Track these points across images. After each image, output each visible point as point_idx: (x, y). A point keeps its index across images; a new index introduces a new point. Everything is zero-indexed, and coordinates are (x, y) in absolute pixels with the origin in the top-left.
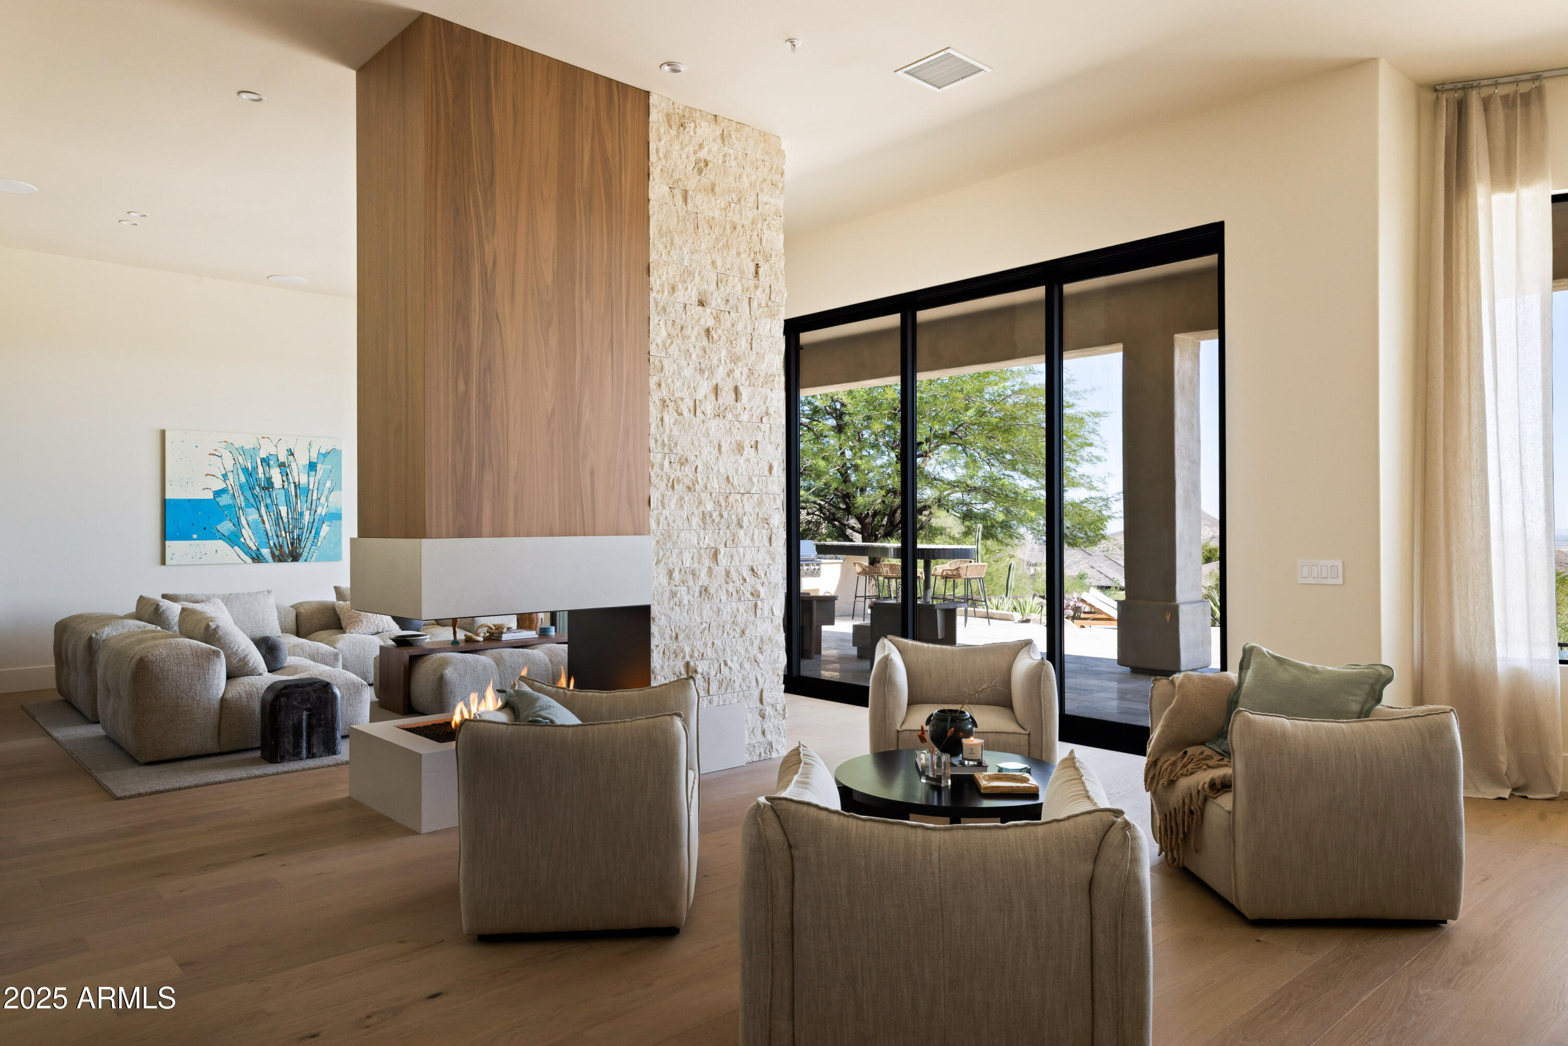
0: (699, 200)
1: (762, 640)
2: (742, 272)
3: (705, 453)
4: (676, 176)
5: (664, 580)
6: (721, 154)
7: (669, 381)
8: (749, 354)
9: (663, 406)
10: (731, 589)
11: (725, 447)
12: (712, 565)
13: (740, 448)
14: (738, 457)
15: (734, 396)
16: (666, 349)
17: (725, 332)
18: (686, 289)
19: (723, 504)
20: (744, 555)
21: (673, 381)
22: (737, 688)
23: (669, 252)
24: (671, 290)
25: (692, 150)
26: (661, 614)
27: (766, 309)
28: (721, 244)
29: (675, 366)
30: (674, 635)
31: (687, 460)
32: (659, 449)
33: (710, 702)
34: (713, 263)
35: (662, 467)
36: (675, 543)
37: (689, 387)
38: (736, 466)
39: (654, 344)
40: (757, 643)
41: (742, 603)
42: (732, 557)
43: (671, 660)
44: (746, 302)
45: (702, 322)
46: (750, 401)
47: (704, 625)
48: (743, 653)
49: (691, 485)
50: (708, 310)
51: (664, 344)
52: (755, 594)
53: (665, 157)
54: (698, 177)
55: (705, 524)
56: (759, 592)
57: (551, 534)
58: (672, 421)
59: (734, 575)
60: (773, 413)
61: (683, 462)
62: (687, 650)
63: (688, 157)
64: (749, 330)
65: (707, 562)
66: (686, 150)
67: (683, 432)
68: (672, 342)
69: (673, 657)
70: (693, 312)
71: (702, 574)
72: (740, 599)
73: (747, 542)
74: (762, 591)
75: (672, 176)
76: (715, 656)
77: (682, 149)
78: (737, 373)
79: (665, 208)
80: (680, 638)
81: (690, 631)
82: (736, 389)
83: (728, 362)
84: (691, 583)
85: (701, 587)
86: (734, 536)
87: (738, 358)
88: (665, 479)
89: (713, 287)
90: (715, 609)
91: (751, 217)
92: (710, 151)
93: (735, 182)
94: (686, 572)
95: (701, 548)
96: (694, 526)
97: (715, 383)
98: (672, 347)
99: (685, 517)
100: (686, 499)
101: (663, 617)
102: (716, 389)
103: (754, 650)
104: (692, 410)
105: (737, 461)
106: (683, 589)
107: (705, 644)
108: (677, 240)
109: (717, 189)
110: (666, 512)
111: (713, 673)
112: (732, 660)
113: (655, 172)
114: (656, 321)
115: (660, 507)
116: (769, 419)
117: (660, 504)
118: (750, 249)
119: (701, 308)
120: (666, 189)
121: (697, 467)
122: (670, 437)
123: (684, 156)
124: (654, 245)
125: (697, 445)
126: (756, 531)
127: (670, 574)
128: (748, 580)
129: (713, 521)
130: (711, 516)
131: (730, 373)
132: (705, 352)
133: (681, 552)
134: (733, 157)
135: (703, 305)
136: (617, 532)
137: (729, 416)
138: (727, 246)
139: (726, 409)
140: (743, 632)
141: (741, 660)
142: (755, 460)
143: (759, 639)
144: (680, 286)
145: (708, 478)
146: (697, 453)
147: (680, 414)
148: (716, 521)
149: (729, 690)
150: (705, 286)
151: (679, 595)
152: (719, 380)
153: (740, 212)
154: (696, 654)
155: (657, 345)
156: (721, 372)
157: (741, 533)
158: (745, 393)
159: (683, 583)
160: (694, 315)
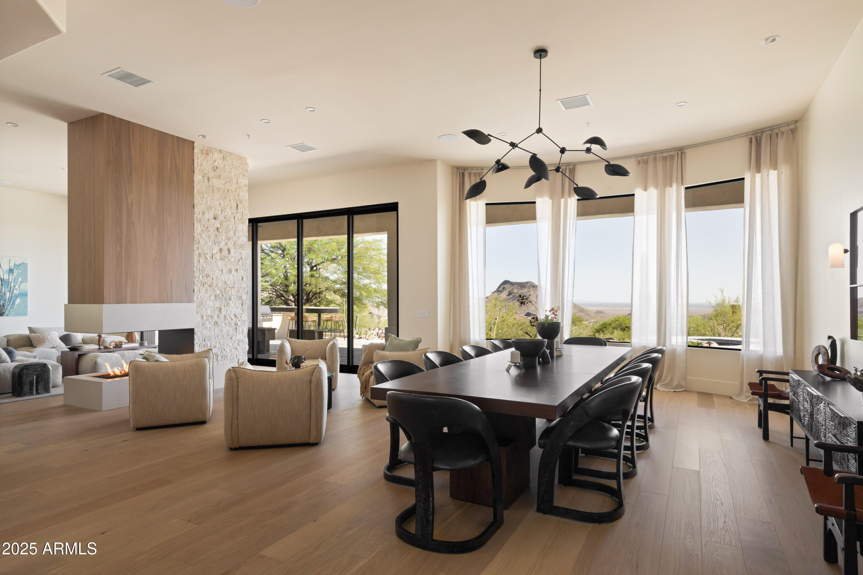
0: (214, 181)
1: (239, 341)
2: (231, 207)
3: (216, 273)
4: (205, 172)
5: (200, 319)
6: (223, 164)
7: (202, 246)
8: (234, 237)
9: (200, 256)
10: (226, 322)
11: (224, 271)
12: (219, 314)
13: (230, 271)
14: (230, 274)
15: (228, 252)
16: (201, 235)
17: (225, 229)
18: (209, 213)
19: (224, 291)
20: (232, 310)
21: (203, 247)
22: (229, 358)
23: (202, 200)
24: (203, 214)
25: (211, 163)
26: (198, 331)
27: (241, 221)
28: (223, 197)
29: (205, 241)
30: (204, 339)
31: (209, 275)
32: (198, 271)
33: (218, 363)
34: (220, 204)
35: (199, 278)
36: (204, 306)
37: (210, 249)
38: (229, 278)
39: (196, 233)
40: (237, 342)
41: (231, 328)
42: (227, 311)
43: (202, 349)
44: (233, 218)
45: (215, 225)
46: (234, 254)
47: (216, 335)
48: (231, 345)
49: (210, 285)
50: (218, 221)
51: (200, 233)
52: (236, 324)
53: (201, 165)
54: (214, 173)
55: (216, 299)
56: (238, 324)
57: (154, 303)
58: (203, 261)
59: (228, 317)
60: (243, 258)
61: (207, 276)
62: (209, 344)
63: (210, 165)
64: (234, 228)
65: (217, 313)
66: (209, 163)
67: (207, 266)
68: (203, 233)
69: (203, 347)
70: (212, 221)
71: (215, 317)
72: (230, 326)
73: (233, 305)
74: (239, 323)
75: (203, 172)
76: (220, 347)
77: (207, 162)
78: (229, 244)
79: (200, 184)
80: (206, 340)
81: (210, 338)
82: (229, 250)
83: (226, 240)
84: (210, 320)
85: (215, 322)
86: (228, 303)
87: (230, 239)
88: (200, 283)
89: (220, 212)
90: (220, 330)
91: (235, 187)
92: (218, 163)
93: (229, 174)
94: (208, 316)
95: (214, 308)
96: (212, 299)
97: (220, 247)
98: (203, 235)
99: (208, 296)
100: (209, 290)
101: (199, 333)
102: (221, 250)
103: (236, 345)
104: (211, 257)
105: (229, 276)
106: (207, 322)
107: (216, 343)
108: (205, 196)
109: (221, 177)
110: (201, 295)
111: (219, 353)
112: (227, 348)
113: (196, 171)
114: (197, 225)
115: (198, 293)
116: (242, 261)
117: (198, 292)
118: (234, 199)
119: (215, 220)
120: (201, 177)
121: (213, 278)
122: (202, 267)
123: (208, 165)
124: (196, 197)
125: (213, 270)
126: (237, 301)
127: (202, 317)
128: (233, 319)
129: (220, 298)
130: (219, 296)
131: (226, 244)
132: (217, 236)
133: (207, 309)
134: (228, 165)
135: (216, 219)
136: (181, 302)
137: (226, 260)
138: (225, 198)
139: (225, 257)
140: (231, 338)
141: (230, 348)
142: (236, 276)
143: (237, 341)
144: (206, 212)
145: (217, 282)
146: (213, 273)
147: (206, 259)
148: (221, 298)
149: (226, 359)
150: (217, 212)
151: (206, 325)
152: (222, 246)
153: (231, 185)
154: (212, 346)
155: (197, 233)
156: (223, 243)
157: (231, 302)
158: (232, 252)
159: (207, 320)
160: (212, 223)
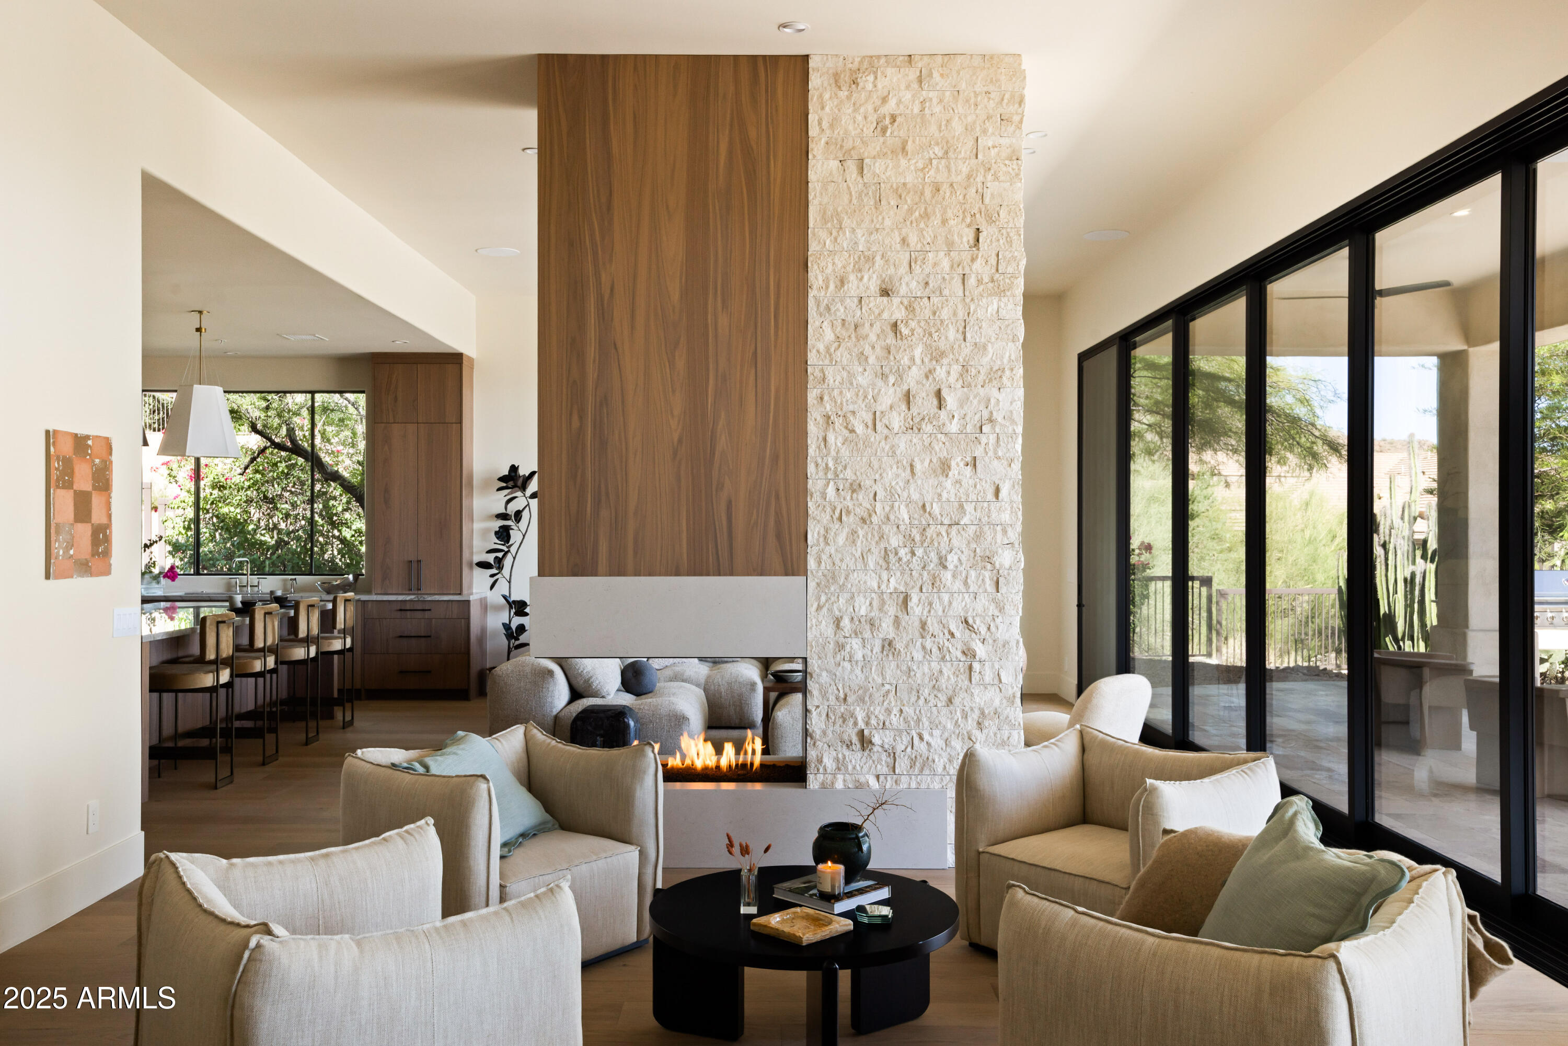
0: (878, 168)
1: (983, 713)
2: (950, 245)
3: (890, 475)
4: (848, 144)
5: (830, 631)
6: (917, 102)
7: (836, 392)
8: (960, 346)
9: (828, 423)
10: (928, 644)
11: (918, 467)
12: (900, 614)
13: (945, 467)
14: (942, 479)
15: (935, 402)
16: (830, 355)
17: (922, 324)
18: (861, 279)
19: (918, 538)
20: (950, 603)
21: (841, 392)
22: (940, 770)
23: (836, 239)
24: (839, 283)
25: (870, 108)
26: (821, 670)
27: (991, 285)
28: (917, 214)
29: (845, 374)
30: (842, 695)
31: (860, 485)
32: (821, 474)
33: (896, 782)
34: (904, 241)
35: (824, 495)
36: (842, 587)
37: (866, 397)
38: (939, 490)
39: (814, 351)
40: (976, 715)
41: (949, 664)
42: (930, 604)
43: (837, 726)
44: (957, 281)
45: (885, 315)
46: (961, 406)
47: (887, 687)
48: (950, 726)
49: (866, 515)
50: (896, 301)
51: (828, 349)
52: (969, 653)
53: (832, 126)
54: (882, 139)
55: (888, 563)
56: (974, 651)
57: (677, 574)
58: (840, 440)
59: (933, 626)
60: (1000, 419)
61: (855, 488)
62: (860, 716)
63: (865, 118)
64: (961, 314)
65: (892, 609)
66: (862, 110)
67: (855, 453)
68: (839, 346)
69: (840, 721)
70: (871, 305)
71: (884, 625)
72: (943, 658)
73: (958, 585)
74: (981, 651)
75: (842, 147)
76: (903, 726)
77: (856, 110)
78: (940, 372)
79: (831, 188)
80: (849, 699)
81: (865, 692)
82: (939, 395)
83: (926, 360)
84: (868, 634)
85: (884, 640)
86: (934, 578)
87: (943, 354)
88: (828, 510)
89: (904, 269)
90: (904, 668)
91: (965, 169)
92: (899, 102)
93: (940, 131)
94: (860, 621)
95: (882, 593)
96: (871, 565)
97: (905, 388)
98: (838, 353)
99: (858, 554)
100: (861, 533)
101: (824, 674)
102: (908, 397)
103: (971, 724)
104: (870, 424)
105: (940, 484)
106: (855, 643)
107: (889, 711)
108: (846, 222)
109: (910, 147)
110: (831, 549)
111: (900, 747)
112: (931, 735)
113: (816, 149)
114: (817, 324)
115: (822, 544)
116: (993, 428)
117: (821, 539)
118: (963, 212)
119: (885, 299)
120: (834, 164)
121: (875, 494)
122: (836, 460)
123: (860, 118)
124: (814, 235)
125: (876, 466)
126: (973, 574)
127: (838, 622)
128: (957, 634)
129: (900, 559)
130: (896, 554)
131: (929, 374)
132: (889, 352)
133: (852, 597)
134: (935, 101)
135: (888, 295)
136: (761, 571)
137: (928, 428)
138: (926, 216)
139: (923, 419)
140: (950, 701)
141: (946, 735)
142: (971, 482)
143: (977, 712)
144: (852, 277)
145: (892, 507)
146: (877, 477)
147: (852, 431)
148: (905, 560)
149: (926, 772)
150: (891, 271)
151: (848, 648)
152: (912, 385)
153: (948, 168)
154: (873, 722)
155: (818, 351)
156: (915, 373)
157: (947, 576)
158: (950, 400)
159: (856, 634)
160: (874, 309)
